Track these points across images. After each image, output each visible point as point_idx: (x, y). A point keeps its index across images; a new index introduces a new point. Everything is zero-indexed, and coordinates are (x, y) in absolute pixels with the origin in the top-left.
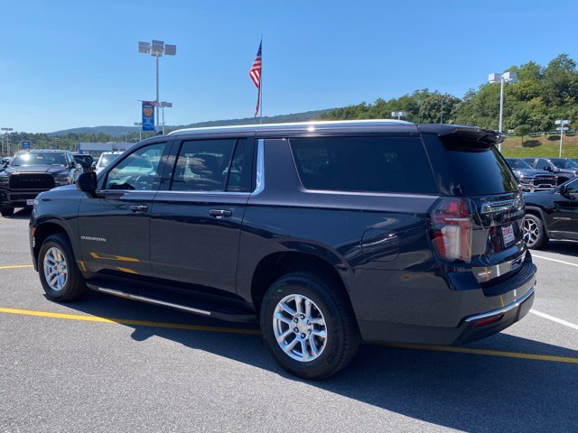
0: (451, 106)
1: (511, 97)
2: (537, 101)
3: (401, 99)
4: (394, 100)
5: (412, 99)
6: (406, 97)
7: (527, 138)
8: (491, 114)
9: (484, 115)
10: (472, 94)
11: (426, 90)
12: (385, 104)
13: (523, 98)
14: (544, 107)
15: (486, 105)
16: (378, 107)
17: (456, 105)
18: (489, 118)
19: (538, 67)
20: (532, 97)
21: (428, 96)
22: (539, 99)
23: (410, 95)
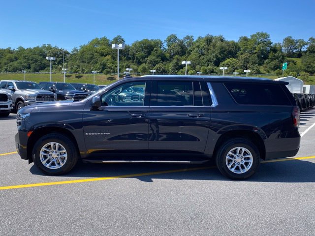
0: (65, 55)
1: (97, 54)
2: (109, 57)
3: (34, 48)
4: (30, 49)
5: (41, 49)
6: (38, 47)
7: (109, 76)
8: (87, 61)
9: (83, 62)
10: (76, 50)
11: (50, 45)
12: (24, 50)
13: (102, 55)
14: (113, 61)
15: (84, 56)
16: (20, 51)
17: (67, 55)
18: (86, 64)
19: (108, 40)
20: (106, 55)
21: (51, 49)
22: (110, 56)
23: (40, 47)
